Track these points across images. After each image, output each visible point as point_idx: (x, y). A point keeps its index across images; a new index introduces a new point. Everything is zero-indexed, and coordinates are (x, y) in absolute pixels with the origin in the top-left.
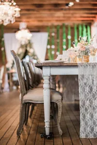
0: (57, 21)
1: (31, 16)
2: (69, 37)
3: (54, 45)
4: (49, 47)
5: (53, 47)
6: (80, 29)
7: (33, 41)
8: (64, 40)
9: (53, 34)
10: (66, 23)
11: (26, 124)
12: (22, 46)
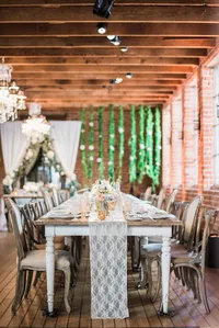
0: (98, 101)
1: (47, 94)
2: (121, 130)
3: (94, 143)
4: (83, 147)
5: (91, 148)
6: (142, 114)
7: (53, 136)
8: (112, 136)
9: (91, 124)
10: (116, 105)
11: (26, 297)
12: (32, 146)
